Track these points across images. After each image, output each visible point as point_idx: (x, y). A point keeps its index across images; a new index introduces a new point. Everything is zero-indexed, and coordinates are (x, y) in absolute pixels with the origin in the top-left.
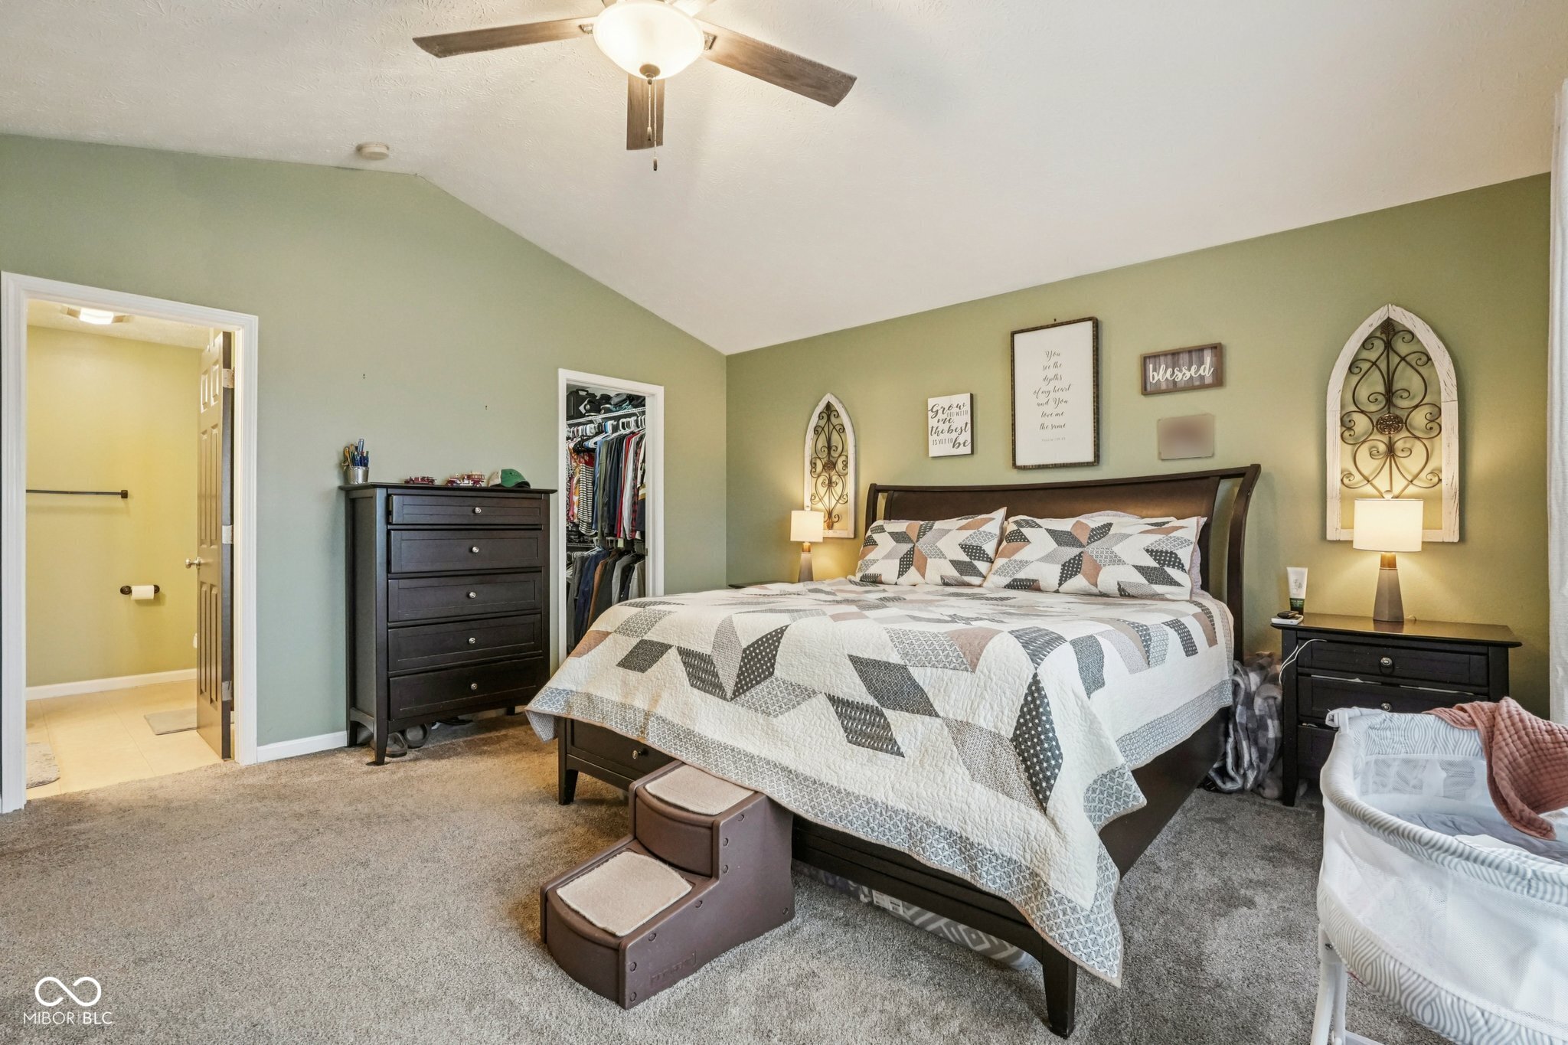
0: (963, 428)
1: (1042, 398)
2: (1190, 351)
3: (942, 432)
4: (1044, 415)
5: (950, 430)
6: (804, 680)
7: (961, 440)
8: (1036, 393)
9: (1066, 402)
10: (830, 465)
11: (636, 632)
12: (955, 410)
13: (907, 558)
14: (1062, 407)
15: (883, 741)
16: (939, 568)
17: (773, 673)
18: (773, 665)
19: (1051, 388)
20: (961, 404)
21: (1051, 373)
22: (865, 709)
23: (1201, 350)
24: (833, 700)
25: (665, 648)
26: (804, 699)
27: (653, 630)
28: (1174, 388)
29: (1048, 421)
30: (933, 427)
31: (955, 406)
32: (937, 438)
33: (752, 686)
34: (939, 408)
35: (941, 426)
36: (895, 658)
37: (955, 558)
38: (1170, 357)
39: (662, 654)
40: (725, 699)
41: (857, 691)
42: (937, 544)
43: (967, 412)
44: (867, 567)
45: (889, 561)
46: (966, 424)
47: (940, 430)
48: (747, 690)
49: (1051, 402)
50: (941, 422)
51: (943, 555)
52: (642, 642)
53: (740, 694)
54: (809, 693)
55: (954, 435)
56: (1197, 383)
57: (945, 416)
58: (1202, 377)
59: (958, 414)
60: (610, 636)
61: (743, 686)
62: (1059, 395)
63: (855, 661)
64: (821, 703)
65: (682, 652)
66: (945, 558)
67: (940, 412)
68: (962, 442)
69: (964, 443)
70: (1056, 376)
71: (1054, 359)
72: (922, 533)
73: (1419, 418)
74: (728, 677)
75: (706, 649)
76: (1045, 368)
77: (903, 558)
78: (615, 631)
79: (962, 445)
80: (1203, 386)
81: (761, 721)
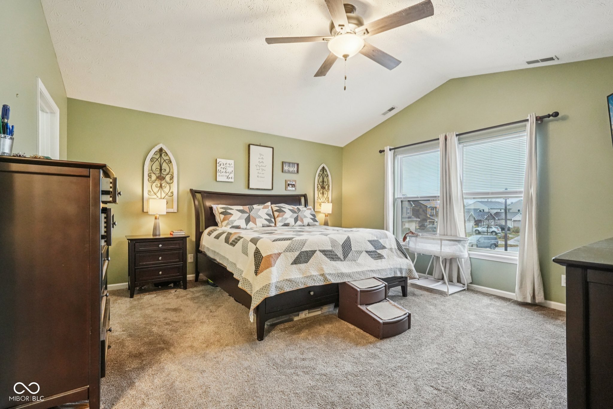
0: (231, 172)
1: (258, 168)
2: (292, 163)
3: (222, 172)
4: (258, 173)
5: (226, 172)
6: (360, 249)
7: (230, 176)
8: (256, 166)
9: (265, 170)
10: (161, 178)
11: (297, 249)
12: (228, 165)
13: (247, 219)
14: (263, 172)
15: (380, 257)
16: (261, 222)
17: (351, 249)
18: (351, 247)
19: (260, 165)
20: (230, 163)
21: (261, 160)
22: (374, 252)
23: (294, 164)
24: (367, 252)
25: (314, 252)
26: (361, 254)
27: (304, 247)
28: (289, 172)
29: (260, 175)
30: (219, 170)
31: (228, 163)
32: (221, 174)
33: (348, 255)
34: (222, 163)
35: (222, 170)
36: (376, 239)
37: (266, 218)
38: (288, 164)
39: (313, 254)
40: (342, 261)
41: (371, 248)
42: (258, 213)
43: (232, 167)
44: (232, 223)
45: (241, 220)
46: (232, 171)
47: (222, 171)
48: (347, 256)
49: (261, 169)
50: (222, 169)
51: (261, 217)
52: (301, 253)
53: (346, 258)
54: (361, 252)
55: (227, 174)
56: (293, 172)
57: (224, 167)
58: (294, 171)
59: (229, 167)
60: (282, 254)
61: (345, 256)
62: (263, 168)
63: (369, 241)
64: (364, 254)
65: (321, 251)
66: (262, 218)
67: (222, 165)
68: (230, 177)
69: (231, 178)
70: (262, 162)
71: (262, 156)
72: (251, 210)
73: (326, 187)
74: (340, 254)
75: (330, 248)
76: (259, 158)
77: (246, 219)
78: (284, 252)
79: (230, 179)
80: (294, 173)
81: (354, 263)
